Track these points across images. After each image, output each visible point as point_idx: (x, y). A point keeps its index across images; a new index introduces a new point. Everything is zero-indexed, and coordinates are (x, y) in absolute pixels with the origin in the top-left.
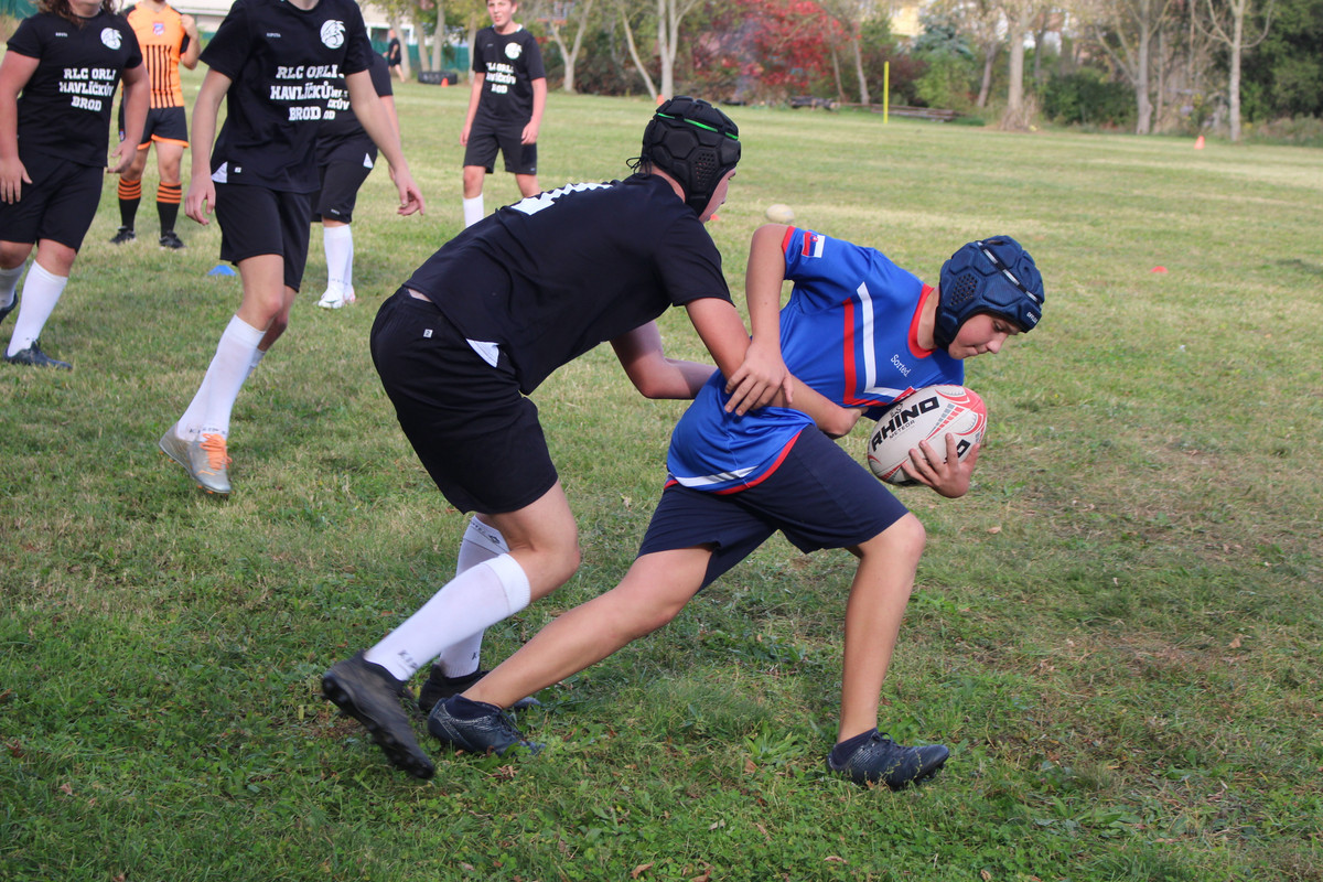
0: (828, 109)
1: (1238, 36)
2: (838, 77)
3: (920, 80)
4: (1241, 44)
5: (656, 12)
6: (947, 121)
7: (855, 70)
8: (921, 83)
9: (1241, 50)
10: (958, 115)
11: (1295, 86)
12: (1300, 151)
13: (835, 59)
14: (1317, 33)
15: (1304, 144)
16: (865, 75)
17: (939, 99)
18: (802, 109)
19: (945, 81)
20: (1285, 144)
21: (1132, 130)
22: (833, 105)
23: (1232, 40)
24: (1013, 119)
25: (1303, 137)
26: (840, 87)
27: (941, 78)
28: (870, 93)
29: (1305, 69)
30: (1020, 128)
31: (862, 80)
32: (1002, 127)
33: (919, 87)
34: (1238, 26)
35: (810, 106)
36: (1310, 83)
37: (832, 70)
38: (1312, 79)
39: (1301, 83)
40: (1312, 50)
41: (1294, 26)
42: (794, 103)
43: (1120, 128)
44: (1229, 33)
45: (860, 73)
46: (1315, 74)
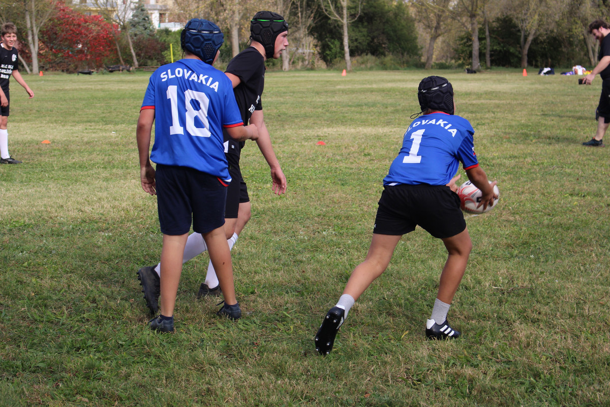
0: (129, 71)
1: (345, 16)
3: (166, 52)
4: (347, 21)
5: (26, 27)
7: (130, 50)
9: (347, 23)
11: (356, 40)
12: (370, 73)
13: (117, 45)
15: (371, 69)
16: (134, 51)
18: (114, 72)
19: (179, 51)
20: (362, 70)
21: (281, 69)
22: (131, 69)
23: (342, 18)
25: (369, 65)
26: (121, 59)
27: (177, 50)
28: (138, 60)
29: (360, 31)
31: (134, 54)
33: (166, 55)
34: (345, 12)
35: (119, 70)
36: (363, 38)
37: (116, 51)
38: (364, 36)
40: (363, 23)
42: (110, 69)
43: (275, 69)
44: (341, 15)
45: (132, 51)
46: (365, 33)
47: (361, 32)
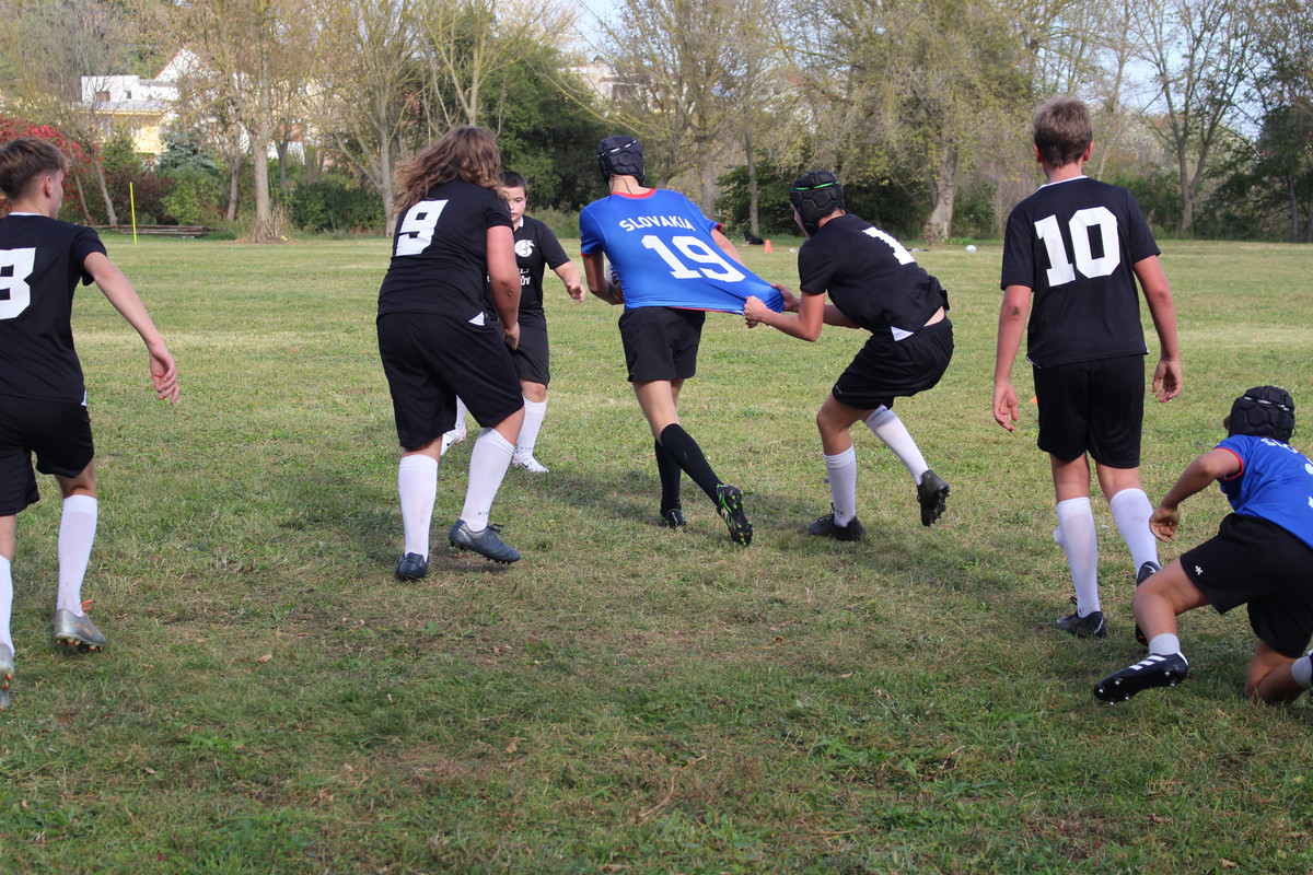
2: (83, 199)
3: (167, 198)
6: (197, 237)
7: (100, 193)
8: (169, 201)
10: (208, 230)
13: (79, 183)
14: (547, 129)
16: (111, 196)
17: (188, 215)
19: (192, 197)
24: (263, 230)
26: (85, 209)
27: (188, 194)
28: (117, 214)
29: (539, 164)
30: (271, 238)
31: (109, 202)
32: (254, 239)
33: (167, 204)
36: (546, 177)
37: (76, 193)
38: (547, 172)
39: (538, 177)
40: (545, 145)
41: (526, 124)
43: (370, 231)
45: (106, 195)
46: (550, 168)
47: (543, 166)
